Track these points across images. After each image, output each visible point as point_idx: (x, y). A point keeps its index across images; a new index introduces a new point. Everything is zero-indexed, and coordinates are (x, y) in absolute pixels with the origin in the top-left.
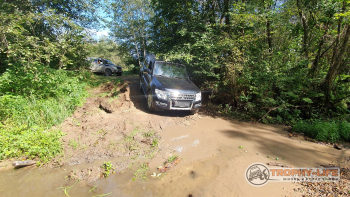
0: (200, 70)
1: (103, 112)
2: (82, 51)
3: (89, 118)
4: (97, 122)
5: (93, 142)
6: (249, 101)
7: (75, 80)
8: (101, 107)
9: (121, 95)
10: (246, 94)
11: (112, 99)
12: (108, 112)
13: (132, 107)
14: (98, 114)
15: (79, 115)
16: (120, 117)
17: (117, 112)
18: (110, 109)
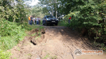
1: (32, 44)
2: (24, 13)
3: (25, 47)
4: (28, 49)
7: (20, 27)
8: (31, 42)
9: (42, 35)
11: (37, 38)
12: (35, 44)
13: (47, 42)
14: (29, 45)
15: (20, 45)
16: (40, 47)
17: (39, 45)
18: (36, 43)
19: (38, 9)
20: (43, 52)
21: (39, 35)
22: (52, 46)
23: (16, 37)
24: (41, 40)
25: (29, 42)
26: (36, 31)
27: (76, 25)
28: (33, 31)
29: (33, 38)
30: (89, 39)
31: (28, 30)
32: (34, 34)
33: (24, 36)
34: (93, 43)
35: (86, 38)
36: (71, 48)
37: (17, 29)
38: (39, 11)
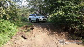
0: (69, 18)
1: (23, 39)
3: (17, 42)
7: (13, 24)
8: (22, 36)
11: (27, 33)
12: (25, 39)
13: (35, 37)
14: (21, 40)
15: (13, 40)
16: (30, 42)
17: (29, 39)
18: (26, 37)
22: (40, 40)
23: (10, 33)
24: (31, 35)
25: (20, 37)
26: (26, 27)
27: (58, 22)
29: (24, 33)
30: (69, 33)
31: (19, 26)
32: (24, 30)
33: (16, 32)
34: (73, 36)
35: (67, 32)
36: (55, 41)
37: (10, 26)
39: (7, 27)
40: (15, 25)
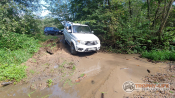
1: (48, 54)
3: (41, 58)
4: (45, 59)
5: (42, 70)
6: (121, 43)
7: (32, 39)
8: (47, 52)
10: (120, 40)
11: (52, 48)
12: (51, 54)
15: (36, 57)
16: (57, 56)
17: (55, 54)
18: (52, 52)
19: (49, 20)
20: (60, 60)
21: (54, 45)
25: (44, 52)
26: (51, 41)
28: (48, 42)
29: (49, 48)
31: (42, 41)
32: (49, 45)
38: (50, 22)
39: (25, 43)
40: (35, 39)
